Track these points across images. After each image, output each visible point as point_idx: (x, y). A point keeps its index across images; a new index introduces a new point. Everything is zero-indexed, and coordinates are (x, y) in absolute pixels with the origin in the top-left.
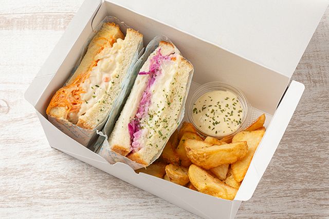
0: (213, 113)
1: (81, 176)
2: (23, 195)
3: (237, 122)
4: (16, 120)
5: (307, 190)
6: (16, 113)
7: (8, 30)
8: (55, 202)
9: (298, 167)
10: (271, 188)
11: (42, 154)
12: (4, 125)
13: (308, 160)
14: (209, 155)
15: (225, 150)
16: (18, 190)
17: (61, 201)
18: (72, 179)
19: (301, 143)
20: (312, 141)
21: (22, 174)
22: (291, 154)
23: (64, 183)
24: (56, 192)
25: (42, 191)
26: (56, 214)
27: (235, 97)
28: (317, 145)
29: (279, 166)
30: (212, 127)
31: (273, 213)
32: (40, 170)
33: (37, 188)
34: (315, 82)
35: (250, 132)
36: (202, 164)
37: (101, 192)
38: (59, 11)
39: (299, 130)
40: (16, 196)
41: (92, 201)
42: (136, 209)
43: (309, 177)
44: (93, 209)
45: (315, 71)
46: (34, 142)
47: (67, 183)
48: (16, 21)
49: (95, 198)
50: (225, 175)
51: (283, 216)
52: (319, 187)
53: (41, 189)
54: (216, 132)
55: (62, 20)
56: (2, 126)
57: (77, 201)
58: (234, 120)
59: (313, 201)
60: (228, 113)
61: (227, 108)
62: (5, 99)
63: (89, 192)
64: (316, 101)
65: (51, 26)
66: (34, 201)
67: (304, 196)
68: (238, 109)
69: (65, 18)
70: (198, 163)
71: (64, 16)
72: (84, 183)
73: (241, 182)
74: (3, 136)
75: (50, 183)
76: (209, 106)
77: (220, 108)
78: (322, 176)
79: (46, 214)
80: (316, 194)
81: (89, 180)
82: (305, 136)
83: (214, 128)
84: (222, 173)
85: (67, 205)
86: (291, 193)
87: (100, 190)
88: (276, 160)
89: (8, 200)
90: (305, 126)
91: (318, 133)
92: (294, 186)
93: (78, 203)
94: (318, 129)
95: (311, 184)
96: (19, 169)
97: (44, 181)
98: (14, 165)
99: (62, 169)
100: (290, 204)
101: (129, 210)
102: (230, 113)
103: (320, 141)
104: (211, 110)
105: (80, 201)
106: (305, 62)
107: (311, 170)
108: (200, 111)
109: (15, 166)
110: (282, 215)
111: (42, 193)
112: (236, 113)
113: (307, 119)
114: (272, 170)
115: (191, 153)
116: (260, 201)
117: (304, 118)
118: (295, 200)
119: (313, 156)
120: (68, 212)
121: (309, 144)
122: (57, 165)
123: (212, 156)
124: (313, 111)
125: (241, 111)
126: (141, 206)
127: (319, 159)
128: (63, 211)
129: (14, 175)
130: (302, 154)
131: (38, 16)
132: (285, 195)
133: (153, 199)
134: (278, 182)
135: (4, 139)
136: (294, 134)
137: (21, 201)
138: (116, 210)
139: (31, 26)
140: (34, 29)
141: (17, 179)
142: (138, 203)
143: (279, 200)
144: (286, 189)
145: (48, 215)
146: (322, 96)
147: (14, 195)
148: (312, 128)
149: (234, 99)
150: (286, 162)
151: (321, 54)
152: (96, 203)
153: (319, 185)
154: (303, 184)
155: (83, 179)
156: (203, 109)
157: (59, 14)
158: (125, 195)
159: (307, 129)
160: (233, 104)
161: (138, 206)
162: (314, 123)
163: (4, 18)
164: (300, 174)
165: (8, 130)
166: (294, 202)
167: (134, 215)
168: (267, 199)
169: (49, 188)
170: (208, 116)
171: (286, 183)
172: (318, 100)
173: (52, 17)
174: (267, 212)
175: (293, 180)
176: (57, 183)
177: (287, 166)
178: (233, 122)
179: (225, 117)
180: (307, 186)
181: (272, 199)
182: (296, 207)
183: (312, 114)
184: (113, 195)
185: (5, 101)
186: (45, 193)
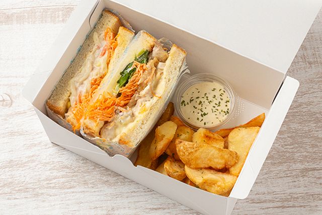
0: (201, 105)
1: (85, 165)
2: (29, 186)
3: (225, 112)
4: (19, 113)
5: (307, 170)
6: (19, 106)
7: (8, 24)
8: (61, 191)
9: (297, 148)
10: (272, 169)
11: (46, 145)
12: (8, 118)
13: (306, 140)
16: (24, 181)
17: (67, 190)
18: (77, 169)
19: (299, 124)
20: (310, 121)
21: (27, 166)
22: (290, 135)
23: (69, 172)
24: (61, 181)
25: (48, 182)
26: (63, 204)
27: (222, 87)
28: (315, 125)
29: (279, 147)
30: (201, 118)
31: (275, 193)
32: (45, 161)
33: (42, 179)
34: (310, 63)
37: (106, 180)
38: (57, 5)
39: (296, 111)
40: (22, 188)
41: (97, 190)
42: (140, 195)
43: (308, 157)
44: (98, 197)
45: (310, 52)
46: (37, 134)
47: (72, 173)
48: (15, 16)
49: (99, 186)
51: (285, 196)
52: (318, 166)
53: (47, 179)
54: (205, 124)
55: (61, 12)
56: (6, 120)
57: (83, 190)
58: (222, 111)
59: (313, 180)
60: (216, 104)
61: (215, 99)
62: (7, 93)
63: (93, 181)
64: (312, 81)
65: (49, 19)
66: (40, 192)
67: (304, 175)
68: (225, 99)
69: (63, 10)
71: (62, 9)
72: (89, 172)
74: (7, 129)
75: (55, 173)
76: (197, 98)
77: (207, 99)
78: (321, 155)
79: (53, 204)
80: (316, 173)
81: (94, 169)
82: (302, 116)
83: (202, 120)
85: (73, 194)
86: (291, 173)
87: (105, 178)
89: (14, 192)
90: (302, 107)
91: (315, 113)
92: (294, 166)
93: (84, 192)
94: (315, 110)
95: (311, 164)
96: (24, 161)
97: (49, 172)
98: (18, 157)
99: (66, 159)
100: (291, 184)
101: (134, 196)
102: (218, 104)
103: (317, 121)
104: (198, 102)
105: (85, 190)
107: (310, 150)
108: (188, 103)
109: (20, 158)
110: (283, 195)
111: (48, 184)
112: (223, 103)
113: (304, 100)
114: (273, 151)
116: (261, 182)
117: (301, 99)
118: (296, 180)
119: (311, 136)
120: (74, 201)
121: (307, 125)
122: (61, 156)
124: (310, 92)
125: (228, 101)
126: (145, 192)
127: (317, 138)
128: (68, 200)
129: (20, 167)
130: (300, 134)
131: (36, 10)
132: (286, 176)
134: (278, 163)
135: (8, 132)
136: (292, 116)
137: (28, 192)
138: (121, 197)
139: (30, 20)
140: (34, 23)
141: (22, 170)
142: (142, 190)
143: (280, 180)
144: (286, 169)
145: (54, 205)
146: (318, 77)
147: (20, 186)
148: (309, 108)
149: (221, 90)
150: (285, 143)
151: (315, 36)
152: (101, 191)
153: (318, 164)
154: (303, 164)
155: (87, 168)
156: (191, 101)
157: (57, 7)
158: (128, 182)
159: (304, 110)
160: (220, 95)
161: (142, 192)
162: (311, 103)
163: (3, 13)
164: (299, 154)
165: (12, 123)
166: (295, 181)
167: (139, 201)
168: (269, 180)
169: (54, 179)
170: (196, 108)
171: (286, 164)
172: (314, 81)
173: (51, 10)
174: (269, 193)
175: (293, 160)
176: (62, 173)
177: (286, 147)
178: (221, 113)
179: (213, 108)
180: (306, 165)
181: (273, 179)
182: (297, 186)
183: (308, 95)
184: (117, 182)
185: (8, 95)
186: (51, 184)
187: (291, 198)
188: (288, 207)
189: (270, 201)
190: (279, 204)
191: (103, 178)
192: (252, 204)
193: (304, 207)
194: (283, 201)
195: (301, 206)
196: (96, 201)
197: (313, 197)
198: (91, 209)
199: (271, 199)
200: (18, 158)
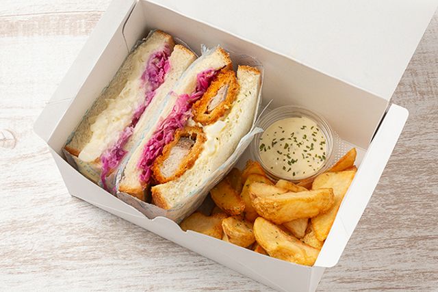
0: (287, 149)
1: (115, 228)
2: (39, 255)
3: (320, 157)
4: (25, 157)
5: (416, 239)
6: (25, 147)
7: (12, 36)
8: (80, 264)
9: (403, 208)
10: (369, 237)
11: (62, 201)
12: (10, 164)
13: (415, 198)
14: (281, 204)
15: (303, 200)
16: (31, 250)
17: (88, 263)
18: (103, 233)
19: (406, 175)
20: (421, 173)
21: (36, 228)
22: (393, 191)
23: (93, 238)
24: (82, 250)
25: (64, 251)
26: (83, 280)
27: (314, 124)
28: (428, 177)
29: (378, 207)
30: (288, 167)
31: (372, 269)
32: (60, 222)
33: (56, 246)
34: (422, 94)
35: (337, 173)
36: (271, 217)
37: (142, 249)
38: (79, 10)
39: (402, 158)
40: (29, 258)
41: (131, 262)
42: (189, 270)
43: (418, 220)
44: (132, 272)
45: (422, 79)
46: (50, 185)
47: (96, 238)
48: (22, 25)
49: (134, 257)
50: (304, 231)
51: (386, 274)
52: (432, 234)
53: (62, 247)
54: (294, 174)
55: (83, 21)
56: (7, 165)
57: (111, 262)
58: (316, 156)
59: (424, 252)
60: (307, 147)
61: (305, 140)
62: (10, 129)
63: (126, 250)
64: (424, 118)
65: (68, 29)
66: (53, 264)
67: (413, 246)
68: (319, 140)
69: (86, 18)
70: (266, 215)
71: (86, 16)
72: (119, 238)
73: (324, 241)
74: (8, 179)
75: (74, 239)
76: (281, 140)
77: (296, 141)
78: (435, 218)
79: (70, 280)
80: (429, 243)
81: (126, 234)
82: (411, 165)
83: (290, 169)
84: (300, 229)
85: (98, 268)
86: (395, 242)
87: (141, 247)
89: (18, 264)
90: (411, 153)
91: (428, 162)
92: (399, 234)
93: (112, 264)
94: (429, 157)
95: (421, 230)
96: (31, 222)
97: (66, 237)
98: (24, 216)
99: (89, 220)
100: (395, 257)
101: (180, 271)
102: (310, 146)
103: (431, 171)
104: (284, 145)
105: (115, 262)
107: (421, 211)
108: (269, 147)
109: (26, 217)
110: (383, 272)
111: (64, 253)
112: (317, 146)
113: (414, 143)
114: (369, 212)
115: (257, 202)
116: (354, 255)
117: (409, 142)
118: (401, 251)
119: (423, 192)
121: (416, 177)
122: (82, 215)
123: (285, 207)
124: (421, 133)
125: (324, 143)
126: (196, 266)
127: (431, 196)
128: (91, 275)
129: (25, 230)
130: (408, 190)
131: (51, 18)
132: (387, 246)
134: (377, 228)
135: (10, 183)
136: (397, 165)
137: (36, 264)
138: (163, 272)
139: (42, 30)
140: (47, 35)
141: (29, 235)
142: (191, 263)
143: (379, 253)
144: (388, 237)
145: (72, 282)
146: (432, 112)
147: (26, 257)
148: (420, 154)
149: (312, 127)
150: (387, 202)
151: (429, 56)
152: (135, 263)
153: (431, 231)
154: (410, 231)
155: (117, 232)
156: (273, 144)
157: (79, 13)
158: (173, 252)
159: (413, 157)
160: (313, 135)
161: (191, 266)
162: (423, 148)
163: (5, 21)
164: (405, 217)
165: (15, 171)
166: (399, 254)
167: (187, 279)
168: (364, 252)
169: (72, 246)
170: (281, 153)
171: (388, 230)
172: (427, 118)
173: (70, 18)
174: (364, 269)
175: (397, 226)
176: (83, 239)
177: (388, 207)
178: (315, 158)
179: (304, 153)
180: (416, 232)
181: (370, 251)
182: (402, 261)
183: (419, 136)
184: (158, 252)
185: (11, 132)
186: (68, 253)
187: (394, 277)
188: (390, 289)
189: (365, 280)
190: (378, 284)
191: (140, 247)
192: (341, 284)
193: (412, 288)
194: (382, 280)
195: (407, 288)
196: (129, 277)
197: (424, 275)
198: (121, 288)
199: (366, 277)
200: (23, 218)
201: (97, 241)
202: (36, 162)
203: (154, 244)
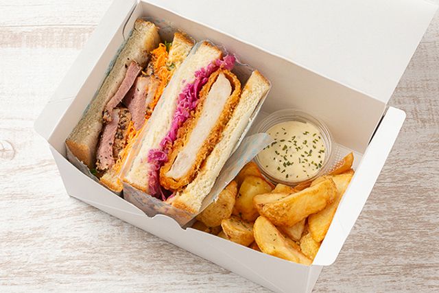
0: (285, 151)
1: (110, 244)
2: (34, 268)
3: (316, 165)
4: (23, 169)
5: (411, 267)
6: (24, 159)
7: (15, 47)
8: (75, 278)
9: (400, 235)
10: (364, 263)
11: (58, 214)
12: (8, 175)
13: (413, 226)
16: (26, 262)
17: (83, 277)
18: (98, 248)
19: (404, 203)
20: (419, 200)
21: (31, 241)
22: (391, 218)
23: (88, 252)
24: (77, 264)
25: (58, 264)
27: (317, 131)
28: (426, 205)
29: (375, 233)
30: (283, 168)
32: (56, 236)
33: (51, 259)
34: (423, 121)
37: (137, 265)
38: (83, 23)
39: (401, 185)
40: (24, 270)
41: (124, 278)
42: (183, 289)
43: (414, 248)
45: (424, 106)
46: (47, 198)
47: (91, 253)
48: (25, 36)
49: (128, 273)
50: (300, 234)
52: (427, 262)
53: (57, 261)
54: (287, 176)
56: (5, 176)
57: (106, 278)
58: (312, 163)
59: (419, 281)
60: (306, 152)
61: (305, 145)
62: (9, 140)
63: (120, 265)
64: (424, 146)
65: (71, 42)
66: (47, 277)
67: (408, 274)
68: (319, 148)
71: (90, 30)
72: (115, 254)
73: (321, 242)
74: (6, 190)
75: (69, 253)
76: (282, 141)
77: (295, 145)
78: (431, 247)
80: (424, 271)
81: (121, 250)
82: (409, 193)
83: (284, 171)
84: (296, 233)
85: (92, 282)
86: (390, 269)
87: (136, 263)
88: (371, 225)
89: (13, 275)
90: (410, 180)
91: (427, 190)
92: (394, 261)
93: (106, 280)
94: (428, 185)
95: (417, 258)
96: (27, 234)
97: (61, 251)
98: (20, 228)
99: (85, 234)
100: (389, 284)
101: (174, 289)
102: (308, 152)
103: (430, 200)
104: (283, 146)
105: (109, 277)
106: (410, 95)
107: (418, 239)
108: (268, 146)
109: (22, 229)
111: (59, 267)
112: (315, 153)
113: (413, 170)
114: (365, 238)
117: (409, 169)
118: (395, 279)
119: (420, 220)
121: (414, 205)
122: (78, 229)
124: (421, 161)
125: (323, 152)
126: (190, 284)
127: (427, 224)
128: (85, 290)
129: (21, 242)
130: (405, 218)
131: (55, 30)
132: (382, 273)
133: (206, 276)
134: (373, 254)
135: (8, 194)
136: (395, 191)
137: (30, 276)
138: (157, 290)
139: (46, 42)
140: (50, 47)
141: (24, 247)
142: (186, 281)
143: (374, 279)
144: (384, 264)
146: (433, 140)
147: (20, 268)
148: (419, 182)
149: (315, 134)
150: (384, 228)
151: (432, 84)
152: (129, 280)
153: (427, 260)
154: (406, 258)
155: (113, 248)
156: (273, 144)
157: (83, 27)
158: (168, 270)
159: (412, 185)
160: (314, 142)
161: (185, 284)
162: (422, 176)
163: (9, 32)
164: (402, 245)
165: (13, 182)
166: (394, 281)
168: (359, 277)
169: (67, 260)
170: (278, 154)
171: (384, 257)
172: (428, 146)
173: (74, 31)
175: (393, 253)
176: (78, 253)
177: (385, 233)
178: (311, 165)
179: (301, 158)
180: (411, 260)
181: (365, 277)
182: (397, 288)
183: (419, 164)
184: (153, 269)
185: (10, 143)
186: (62, 266)
191: (134, 263)
201: (92, 255)
202: (35, 174)
203: (148, 261)
